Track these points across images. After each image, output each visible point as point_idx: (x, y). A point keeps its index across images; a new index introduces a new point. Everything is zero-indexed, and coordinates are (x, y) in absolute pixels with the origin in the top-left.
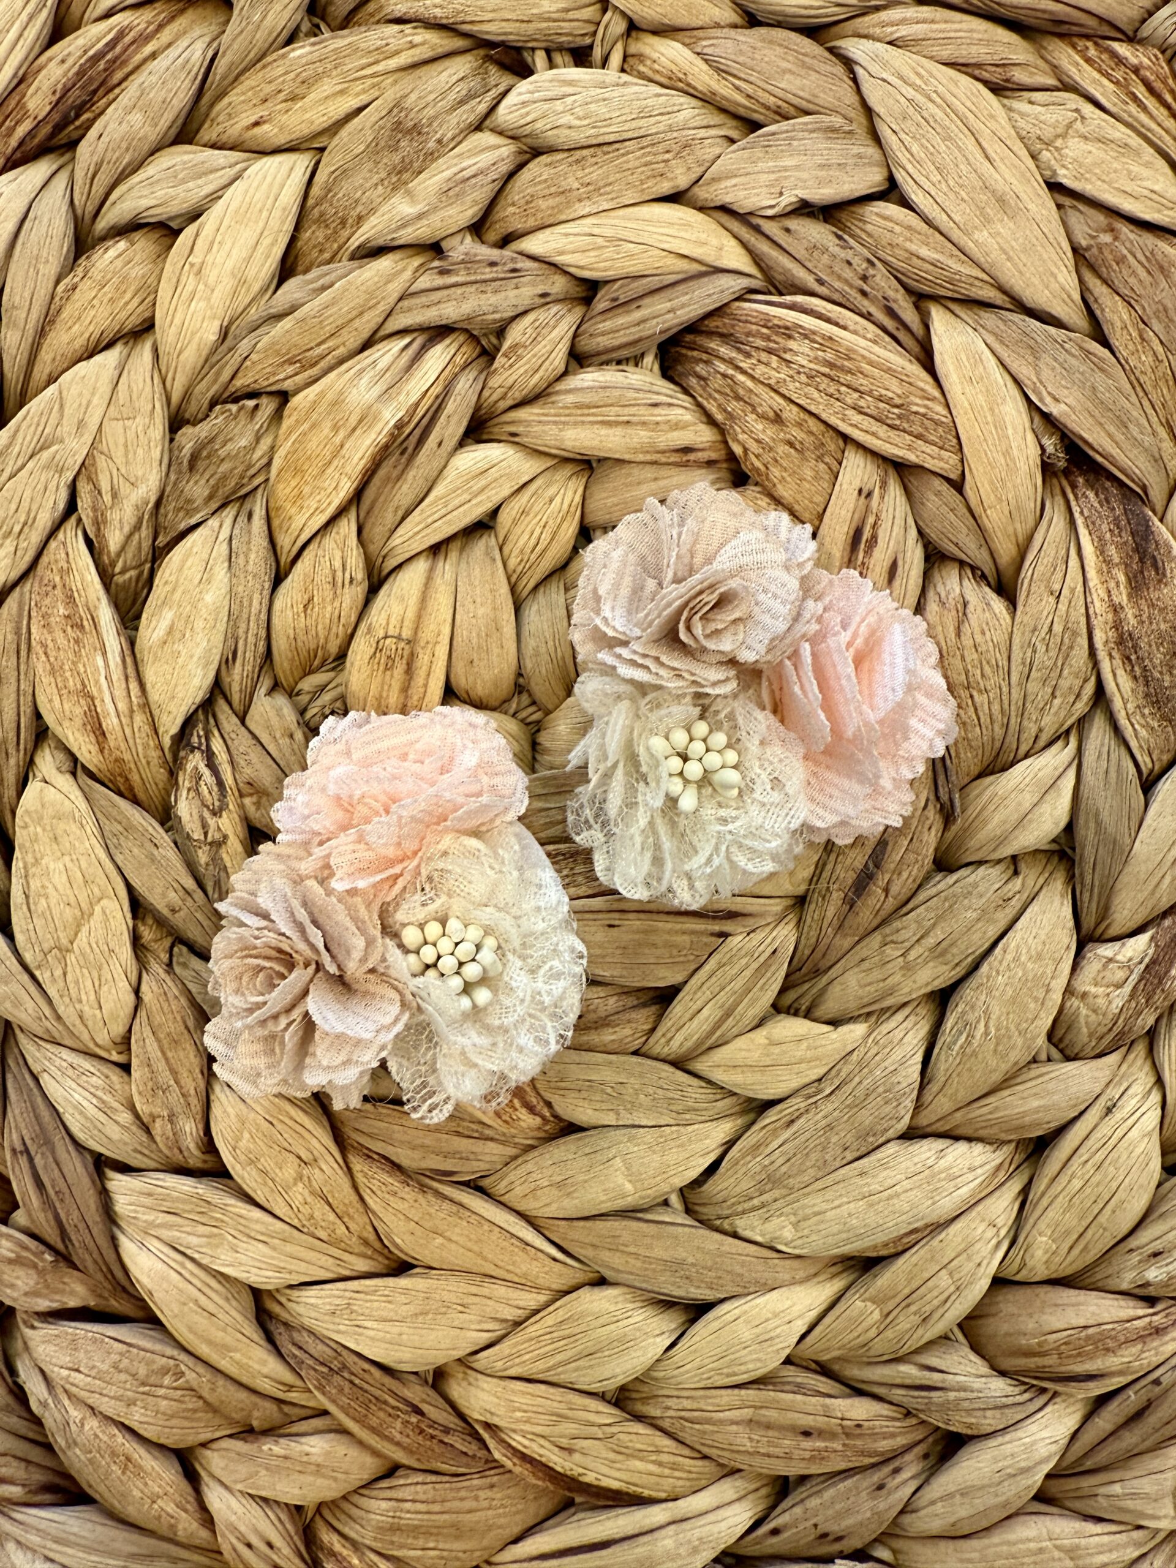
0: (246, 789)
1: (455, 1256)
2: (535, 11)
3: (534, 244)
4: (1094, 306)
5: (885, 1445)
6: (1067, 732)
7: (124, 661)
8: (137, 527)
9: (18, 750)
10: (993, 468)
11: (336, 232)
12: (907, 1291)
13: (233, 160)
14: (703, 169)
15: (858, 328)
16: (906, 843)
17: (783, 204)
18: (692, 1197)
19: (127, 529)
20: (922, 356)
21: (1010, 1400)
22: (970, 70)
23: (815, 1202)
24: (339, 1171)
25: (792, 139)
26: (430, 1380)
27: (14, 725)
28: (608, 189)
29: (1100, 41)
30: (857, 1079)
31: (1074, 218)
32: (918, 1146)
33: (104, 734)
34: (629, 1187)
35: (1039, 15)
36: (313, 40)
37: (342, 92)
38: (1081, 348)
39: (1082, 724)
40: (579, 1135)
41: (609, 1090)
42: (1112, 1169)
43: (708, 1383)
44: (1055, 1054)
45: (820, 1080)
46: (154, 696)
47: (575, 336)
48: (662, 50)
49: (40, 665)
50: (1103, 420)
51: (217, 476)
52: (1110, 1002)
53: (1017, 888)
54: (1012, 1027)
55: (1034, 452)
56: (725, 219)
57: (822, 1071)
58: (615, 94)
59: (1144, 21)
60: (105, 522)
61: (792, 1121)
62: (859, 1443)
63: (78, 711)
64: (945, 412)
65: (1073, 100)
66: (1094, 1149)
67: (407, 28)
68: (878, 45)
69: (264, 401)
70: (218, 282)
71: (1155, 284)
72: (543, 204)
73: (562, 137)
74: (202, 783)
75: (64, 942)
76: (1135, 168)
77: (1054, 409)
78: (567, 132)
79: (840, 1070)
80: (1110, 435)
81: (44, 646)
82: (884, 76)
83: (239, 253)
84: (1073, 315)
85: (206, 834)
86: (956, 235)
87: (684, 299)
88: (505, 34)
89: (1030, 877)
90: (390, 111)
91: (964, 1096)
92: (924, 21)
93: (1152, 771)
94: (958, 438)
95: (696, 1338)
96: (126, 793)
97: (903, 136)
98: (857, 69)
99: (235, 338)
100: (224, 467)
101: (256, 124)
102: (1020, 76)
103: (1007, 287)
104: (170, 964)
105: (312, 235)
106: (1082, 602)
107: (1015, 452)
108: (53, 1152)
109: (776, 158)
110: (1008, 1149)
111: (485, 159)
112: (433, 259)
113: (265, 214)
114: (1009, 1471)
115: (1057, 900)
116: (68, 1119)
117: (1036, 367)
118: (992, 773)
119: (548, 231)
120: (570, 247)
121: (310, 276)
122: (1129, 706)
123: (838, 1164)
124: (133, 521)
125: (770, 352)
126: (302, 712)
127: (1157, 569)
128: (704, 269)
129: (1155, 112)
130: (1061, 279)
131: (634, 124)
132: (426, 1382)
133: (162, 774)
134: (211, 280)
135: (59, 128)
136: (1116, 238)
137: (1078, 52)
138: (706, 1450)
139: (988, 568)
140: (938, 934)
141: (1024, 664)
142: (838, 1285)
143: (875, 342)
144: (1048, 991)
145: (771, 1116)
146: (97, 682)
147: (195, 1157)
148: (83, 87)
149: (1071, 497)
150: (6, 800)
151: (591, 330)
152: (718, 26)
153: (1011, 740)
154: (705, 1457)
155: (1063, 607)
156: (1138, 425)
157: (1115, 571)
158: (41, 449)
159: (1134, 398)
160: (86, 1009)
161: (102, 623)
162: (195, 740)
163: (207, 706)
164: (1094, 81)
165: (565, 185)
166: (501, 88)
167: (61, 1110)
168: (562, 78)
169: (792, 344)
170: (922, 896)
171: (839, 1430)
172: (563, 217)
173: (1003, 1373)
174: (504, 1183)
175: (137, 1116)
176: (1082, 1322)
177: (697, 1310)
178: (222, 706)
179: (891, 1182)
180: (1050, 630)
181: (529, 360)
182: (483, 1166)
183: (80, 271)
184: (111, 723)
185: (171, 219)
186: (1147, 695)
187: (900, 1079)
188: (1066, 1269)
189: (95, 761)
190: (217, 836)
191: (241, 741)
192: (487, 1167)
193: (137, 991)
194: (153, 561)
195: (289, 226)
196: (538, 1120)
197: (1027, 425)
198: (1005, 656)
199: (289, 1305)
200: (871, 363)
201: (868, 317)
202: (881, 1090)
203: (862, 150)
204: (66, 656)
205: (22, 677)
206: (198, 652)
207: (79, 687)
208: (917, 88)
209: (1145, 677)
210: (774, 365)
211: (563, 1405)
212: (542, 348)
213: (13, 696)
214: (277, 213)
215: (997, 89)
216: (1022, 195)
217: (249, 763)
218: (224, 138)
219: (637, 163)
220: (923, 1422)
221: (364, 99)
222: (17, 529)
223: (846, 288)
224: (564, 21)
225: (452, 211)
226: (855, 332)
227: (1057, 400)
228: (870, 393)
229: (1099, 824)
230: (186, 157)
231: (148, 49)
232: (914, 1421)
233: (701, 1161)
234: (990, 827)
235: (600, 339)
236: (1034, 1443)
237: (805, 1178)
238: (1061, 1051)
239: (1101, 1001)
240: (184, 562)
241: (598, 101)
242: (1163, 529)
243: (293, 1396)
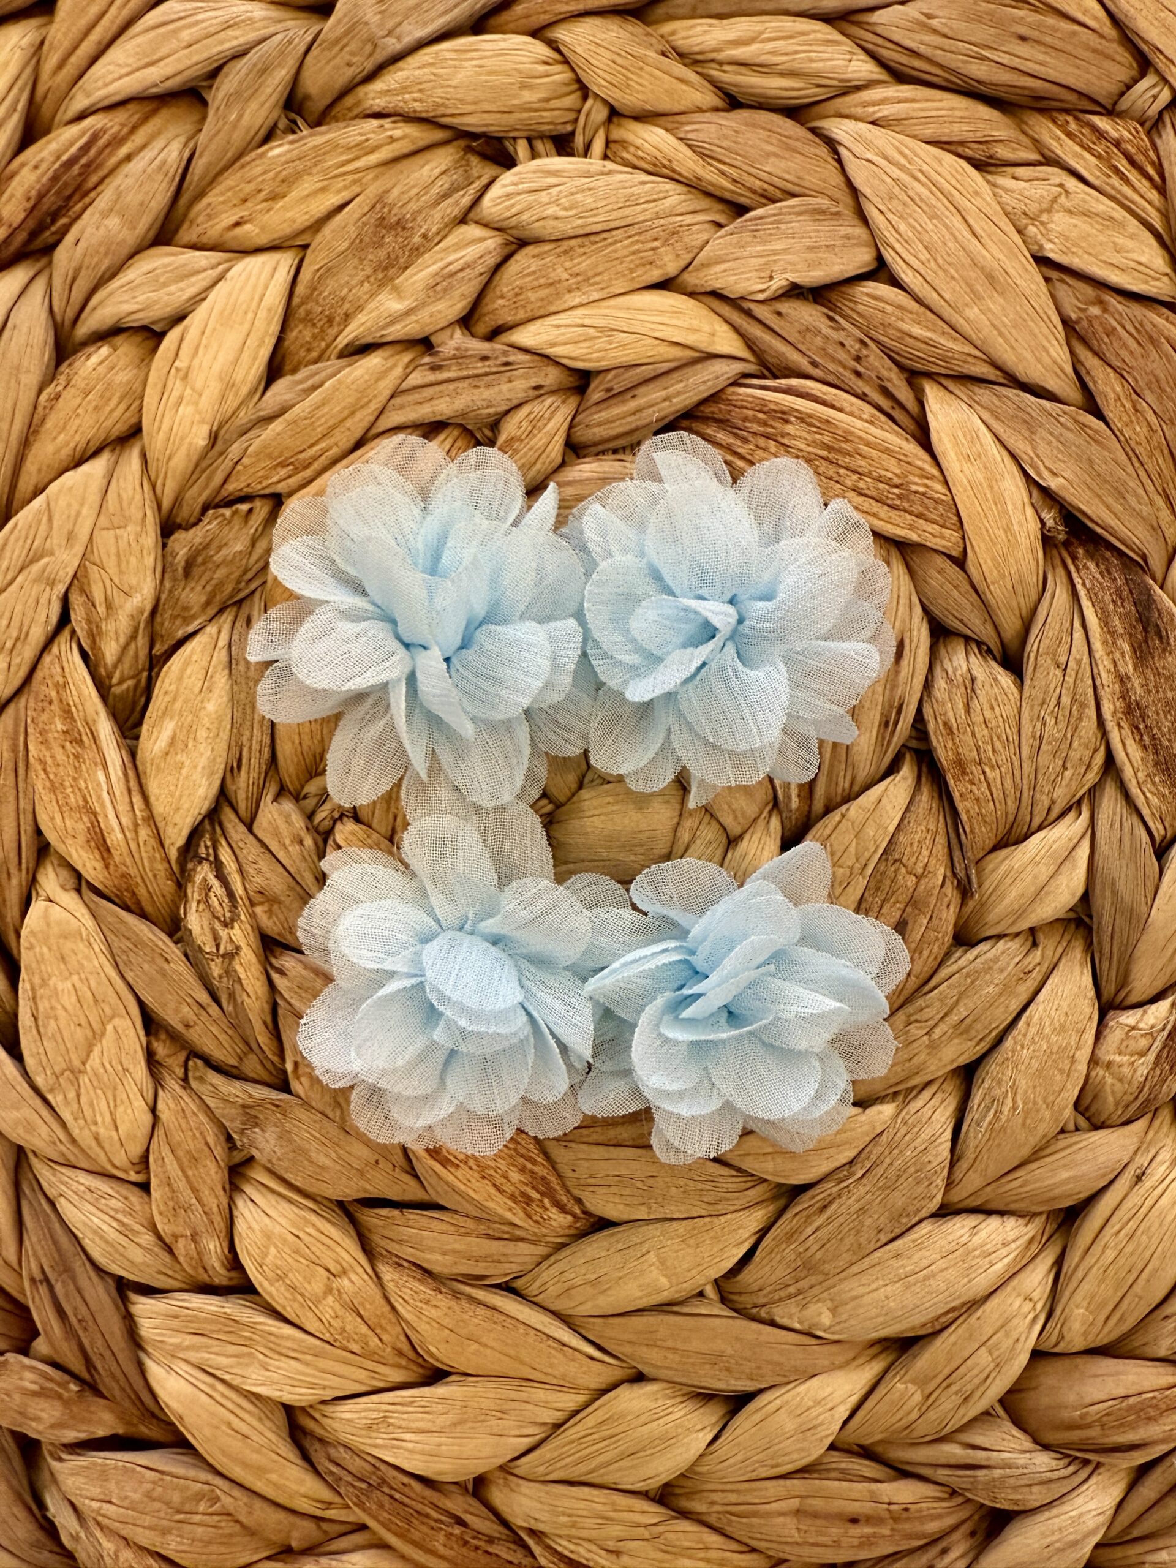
0: (257, 898)
1: (490, 1361)
2: (515, 102)
3: (526, 336)
4: (1087, 379)
5: (932, 1527)
6: (1079, 802)
7: (126, 774)
8: (133, 637)
9: (20, 870)
10: (994, 544)
11: (322, 331)
12: (946, 1372)
13: (214, 261)
14: (692, 255)
15: (854, 409)
16: (925, 921)
17: (774, 288)
18: (727, 1286)
19: (122, 640)
20: (918, 433)
21: (1056, 1475)
22: (953, 148)
23: (852, 1287)
24: (370, 1282)
25: (780, 222)
26: (470, 1487)
27: (15, 845)
28: (597, 279)
29: (1081, 115)
30: (888, 1161)
31: (1062, 291)
32: (950, 1224)
33: (108, 850)
34: (664, 1281)
35: (1019, 91)
36: (291, 137)
37: (323, 190)
38: (1076, 421)
39: (1093, 794)
40: (612, 1231)
41: (639, 1184)
42: (1144, 1237)
43: (753, 1476)
44: (1083, 1122)
45: (851, 1162)
46: (159, 808)
47: (571, 426)
48: (646, 136)
49: (40, 784)
50: (1100, 492)
51: (213, 582)
52: (1135, 1071)
53: (1038, 960)
54: (1040, 1101)
55: (1034, 526)
56: (716, 304)
57: (851, 1154)
58: (600, 183)
59: (1122, 94)
60: (100, 633)
61: (825, 1207)
62: (907, 1527)
63: (81, 827)
64: (944, 490)
65: (1056, 175)
66: (1125, 1219)
67: (387, 123)
68: (861, 125)
69: (258, 503)
70: (206, 385)
71: (1145, 356)
72: (532, 296)
73: (549, 229)
74: (212, 894)
75: (77, 1063)
76: (1121, 240)
77: (1053, 483)
78: (555, 223)
79: (870, 1152)
80: (1108, 507)
81: (43, 762)
82: (869, 156)
83: (225, 356)
84: (1068, 390)
85: (218, 946)
86: (947, 312)
87: (680, 386)
88: (486, 125)
89: (1049, 947)
90: (373, 207)
91: (993, 1171)
92: (906, 100)
93: (1165, 837)
94: (958, 515)
95: (739, 1431)
96: (133, 907)
97: (890, 216)
98: (842, 150)
99: (225, 441)
100: (220, 574)
101: (237, 224)
102: (1003, 152)
103: (1000, 363)
104: (185, 1079)
105: (300, 334)
106: (1089, 674)
107: (1016, 528)
108: (74, 1279)
109: (764, 242)
110: (1039, 1222)
111: (470, 253)
112: (423, 354)
113: (250, 315)
114: (1057, 1545)
115: (1077, 969)
116: (87, 1243)
117: (1032, 442)
118: (1006, 845)
119: (538, 323)
120: (561, 339)
121: (299, 376)
122: (1140, 775)
123: (872, 1246)
124: (129, 631)
125: (767, 437)
126: (310, 816)
127: (1161, 638)
128: (697, 355)
129: (1137, 185)
130: (1054, 354)
131: (621, 213)
132: (466, 1489)
133: (169, 886)
134: (199, 384)
135: (34, 235)
136: (1105, 310)
137: (1059, 127)
138: (754, 1544)
139: (993, 643)
140: (962, 1011)
141: (1034, 737)
142: (877, 1367)
143: (871, 423)
144: (1072, 1063)
145: (805, 1201)
146: (99, 797)
147: (220, 1274)
148: (58, 193)
149: (1072, 568)
150: (9, 919)
151: (587, 421)
152: (700, 110)
153: (1025, 812)
154: (753, 1550)
155: (1070, 679)
156: (1137, 496)
157: (1120, 642)
158: (32, 562)
159: (1130, 469)
160: (102, 1131)
161: (102, 737)
162: (202, 850)
163: (213, 815)
164: (1076, 155)
165: (553, 276)
166: (484, 180)
167: (80, 1235)
168: (546, 168)
169: (790, 429)
170: (943, 973)
171: (886, 1515)
172: (553, 309)
173: (1046, 1447)
174: (538, 1283)
175: (159, 1237)
176: (1122, 1392)
177: (737, 1402)
178: (228, 816)
179: (926, 1262)
180: (1059, 703)
181: (526, 454)
182: (515, 1267)
183: (62, 379)
184: (115, 838)
185: (153, 323)
186: (1157, 764)
187: (931, 1158)
188: (1103, 1339)
189: (101, 877)
190: (230, 948)
191: (250, 850)
192: (519, 1268)
193: (153, 1110)
194: (151, 669)
195: (275, 328)
196: (569, 1218)
197: (1026, 500)
198: (1015, 731)
199: (324, 1421)
200: (868, 444)
201: (863, 397)
202: (912, 1170)
203: (850, 230)
204: (66, 772)
205: (21, 795)
206: (203, 762)
207: (81, 803)
208: (901, 168)
209: (1154, 745)
210: (773, 449)
211: (608, 1508)
212: (539, 441)
213: (13, 815)
214: (262, 314)
215: (979, 165)
216: (1011, 271)
217: (260, 872)
218: (204, 239)
219: (625, 252)
220: (968, 1500)
221: (345, 195)
222: (9, 645)
223: (841, 370)
224: (546, 110)
225: (440, 306)
226: (851, 414)
227: (1054, 474)
228: (869, 475)
229: (1115, 893)
230: (167, 260)
231: (123, 151)
232: (960, 1500)
233: (735, 1251)
234: (1007, 901)
235: (596, 430)
236: (1081, 1515)
237: (841, 1263)
238: (1088, 1119)
239: (1126, 1070)
240: (183, 670)
241: (583, 191)
242: (1165, 597)
243: (331, 1514)
